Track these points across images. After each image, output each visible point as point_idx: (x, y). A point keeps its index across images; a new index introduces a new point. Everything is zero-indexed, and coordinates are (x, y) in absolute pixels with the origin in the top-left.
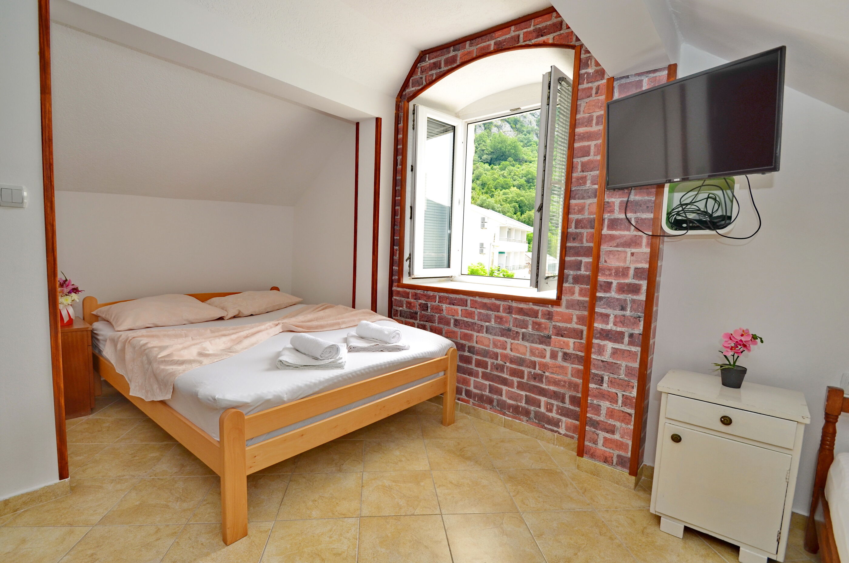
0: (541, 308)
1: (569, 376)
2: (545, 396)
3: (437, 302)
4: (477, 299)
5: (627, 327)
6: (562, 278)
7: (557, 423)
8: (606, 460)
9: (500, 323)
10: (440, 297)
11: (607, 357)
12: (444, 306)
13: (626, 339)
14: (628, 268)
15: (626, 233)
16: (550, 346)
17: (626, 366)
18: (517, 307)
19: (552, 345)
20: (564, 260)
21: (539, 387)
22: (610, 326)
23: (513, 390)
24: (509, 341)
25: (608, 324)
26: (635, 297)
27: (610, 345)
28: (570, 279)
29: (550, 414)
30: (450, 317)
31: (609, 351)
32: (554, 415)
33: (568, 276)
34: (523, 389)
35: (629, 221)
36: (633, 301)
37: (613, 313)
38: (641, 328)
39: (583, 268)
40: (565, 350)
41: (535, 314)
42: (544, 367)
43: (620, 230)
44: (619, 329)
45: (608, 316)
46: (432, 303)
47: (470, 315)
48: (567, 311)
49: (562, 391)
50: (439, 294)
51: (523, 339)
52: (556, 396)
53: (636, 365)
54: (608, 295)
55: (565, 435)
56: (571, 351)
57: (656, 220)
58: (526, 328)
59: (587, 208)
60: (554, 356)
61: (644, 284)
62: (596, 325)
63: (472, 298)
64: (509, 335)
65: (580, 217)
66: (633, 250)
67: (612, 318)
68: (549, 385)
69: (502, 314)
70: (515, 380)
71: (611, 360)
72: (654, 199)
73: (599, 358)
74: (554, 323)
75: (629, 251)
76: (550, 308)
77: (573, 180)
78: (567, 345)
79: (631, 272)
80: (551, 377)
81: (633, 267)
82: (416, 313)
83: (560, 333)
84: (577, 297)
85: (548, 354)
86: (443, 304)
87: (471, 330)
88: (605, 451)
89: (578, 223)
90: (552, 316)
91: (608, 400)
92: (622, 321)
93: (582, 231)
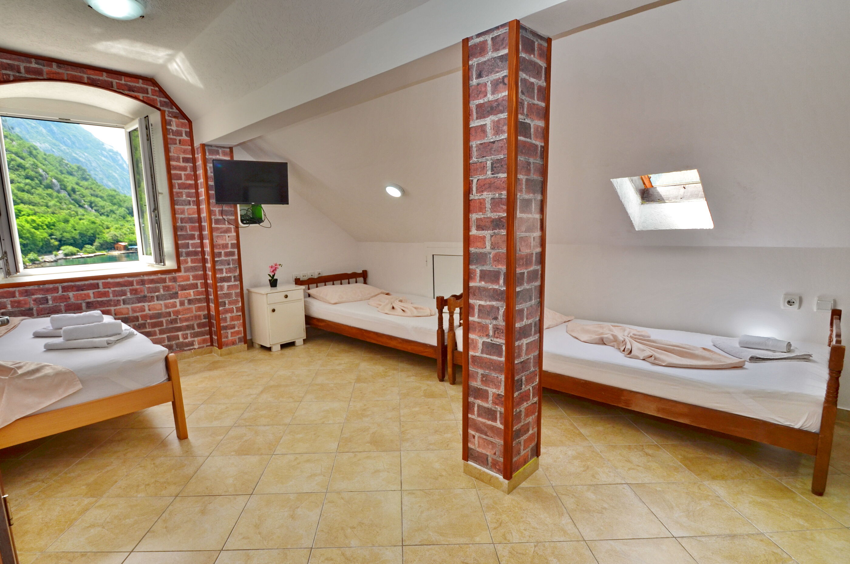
0: (168, 276)
1: (194, 312)
2: (180, 331)
3: (60, 292)
4: (109, 280)
5: (232, 273)
6: (178, 255)
7: (192, 344)
8: (234, 343)
9: (135, 294)
10: (63, 288)
11: (225, 291)
12: (71, 294)
13: (233, 279)
14: (228, 244)
15: (224, 226)
16: (178, 298)
17: (235, 292)
18: (148, 279)
19: (179, 297)
20: (178, 243)
21: (176, 327)
22: (224, 275)
23: (157, 337)
24: (146, 304)
25: (223, 274)
26: (233, 258)
27: (226, 284)
28: (184, 254)
29: (186, 340)
30: (80, 302)
31: (226, 287)
32: (190, 339)
33: (182, 252)
34: (164, 334)
35: (224, 219)
36: (233, 260)
37: (224, 267)
38: (238, 272)
39: (190, 247)
40: (188, 298)
41: (164, 280)
42: (177, 313)
43: (221, 224)
44: (229, 275)
45: (222, 270)
46: (52, 295)
47: (106, 294)
48: (185, 274)
49: (191, 323)
50: (61, 284)
51: (157, 300)
52: (188, 327)
53: (239, 291)
54: (220, 259)
55: (199, 348)
56: (192, 297)
57: (236, 219)
58: (159, 291)
59: (186, 211)
60: (182, 304)
61: (236, 250)
62: (217, 276)
63: (103, 281)
64: (146, 300)
65: (183, 216)
66: (229, 235)
67: (224, 270)
68: (183, 323)
69: (136, 286)
70: (157, 329)
71: (228, 292)
72: (233, 210)
73: (222, 293)
74: (178, 284)
75: (227, 235)
76: (174, 275)
77: (174, 193)
78: (190, 294)
79: (230, 245)
80: (183, 318)
81: (230, 243)
82: (31, 309)
83: (183, 288)
84: (190, 264)
85: (178, 304)
86: (68, 293)
87: (108, 307)
88: (232, 339)
89: (182, 220)
90: (176, 279)
91: (229, 313)
92: (229, 271)
93: (186, 225)
